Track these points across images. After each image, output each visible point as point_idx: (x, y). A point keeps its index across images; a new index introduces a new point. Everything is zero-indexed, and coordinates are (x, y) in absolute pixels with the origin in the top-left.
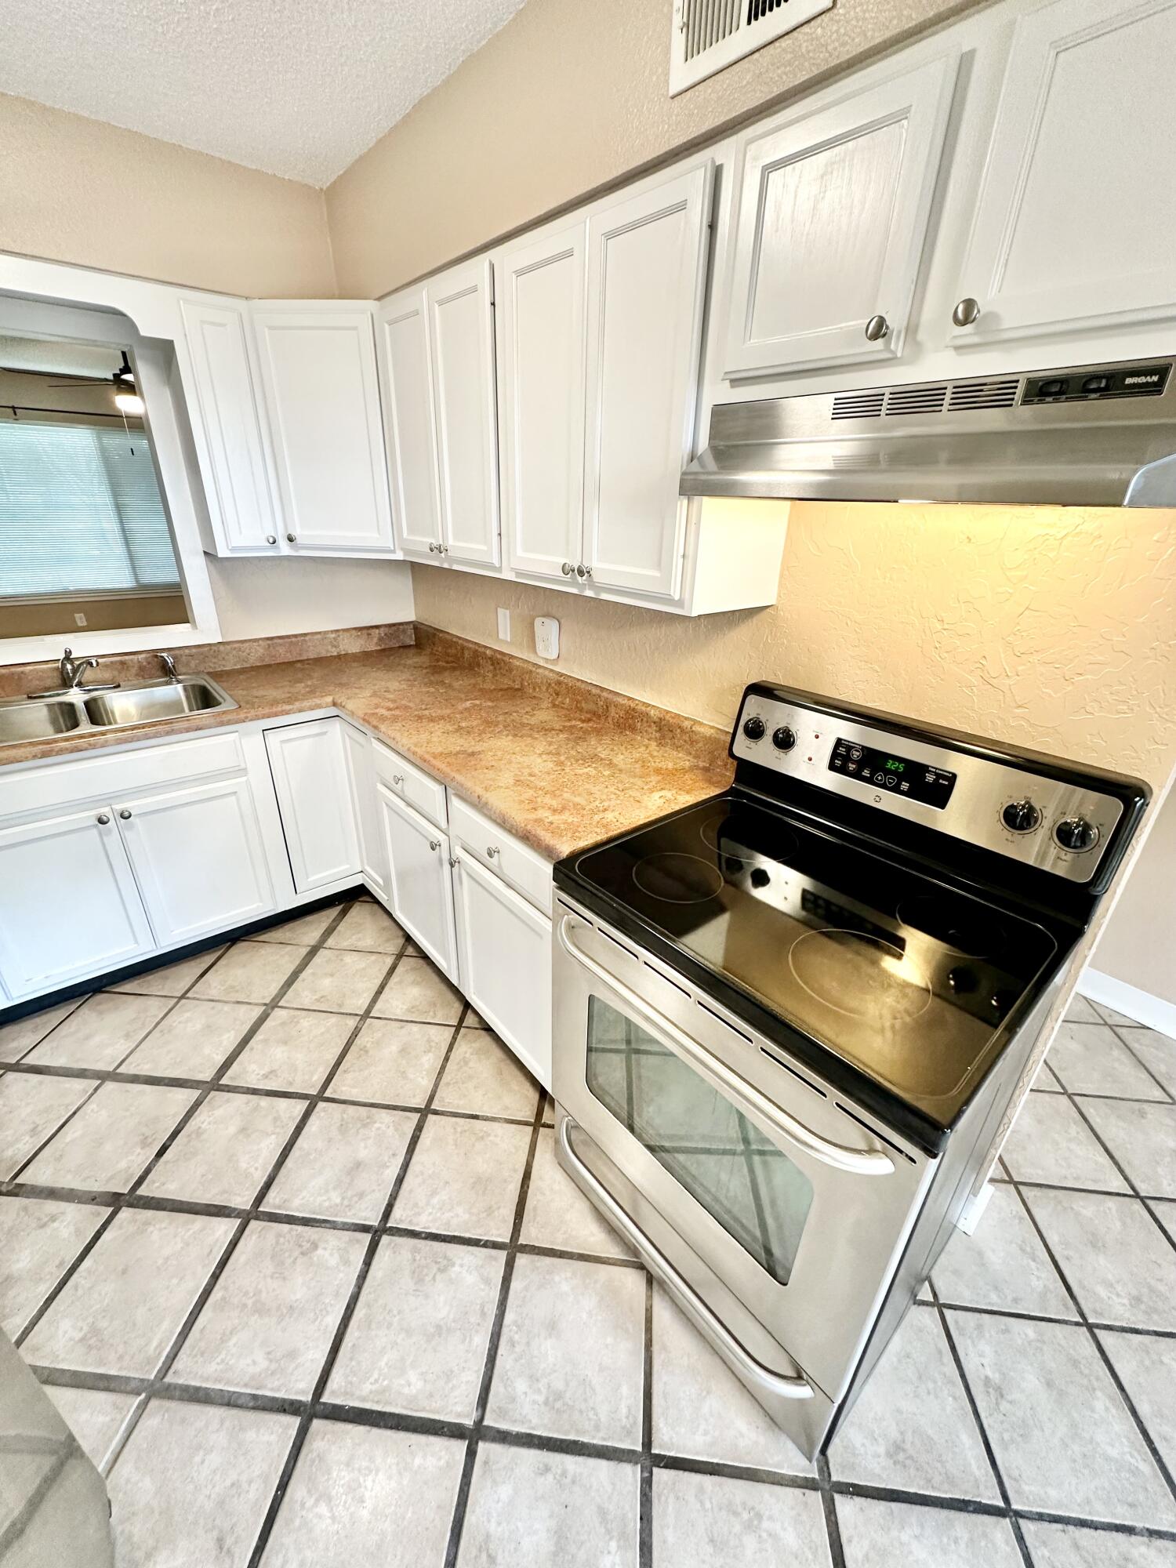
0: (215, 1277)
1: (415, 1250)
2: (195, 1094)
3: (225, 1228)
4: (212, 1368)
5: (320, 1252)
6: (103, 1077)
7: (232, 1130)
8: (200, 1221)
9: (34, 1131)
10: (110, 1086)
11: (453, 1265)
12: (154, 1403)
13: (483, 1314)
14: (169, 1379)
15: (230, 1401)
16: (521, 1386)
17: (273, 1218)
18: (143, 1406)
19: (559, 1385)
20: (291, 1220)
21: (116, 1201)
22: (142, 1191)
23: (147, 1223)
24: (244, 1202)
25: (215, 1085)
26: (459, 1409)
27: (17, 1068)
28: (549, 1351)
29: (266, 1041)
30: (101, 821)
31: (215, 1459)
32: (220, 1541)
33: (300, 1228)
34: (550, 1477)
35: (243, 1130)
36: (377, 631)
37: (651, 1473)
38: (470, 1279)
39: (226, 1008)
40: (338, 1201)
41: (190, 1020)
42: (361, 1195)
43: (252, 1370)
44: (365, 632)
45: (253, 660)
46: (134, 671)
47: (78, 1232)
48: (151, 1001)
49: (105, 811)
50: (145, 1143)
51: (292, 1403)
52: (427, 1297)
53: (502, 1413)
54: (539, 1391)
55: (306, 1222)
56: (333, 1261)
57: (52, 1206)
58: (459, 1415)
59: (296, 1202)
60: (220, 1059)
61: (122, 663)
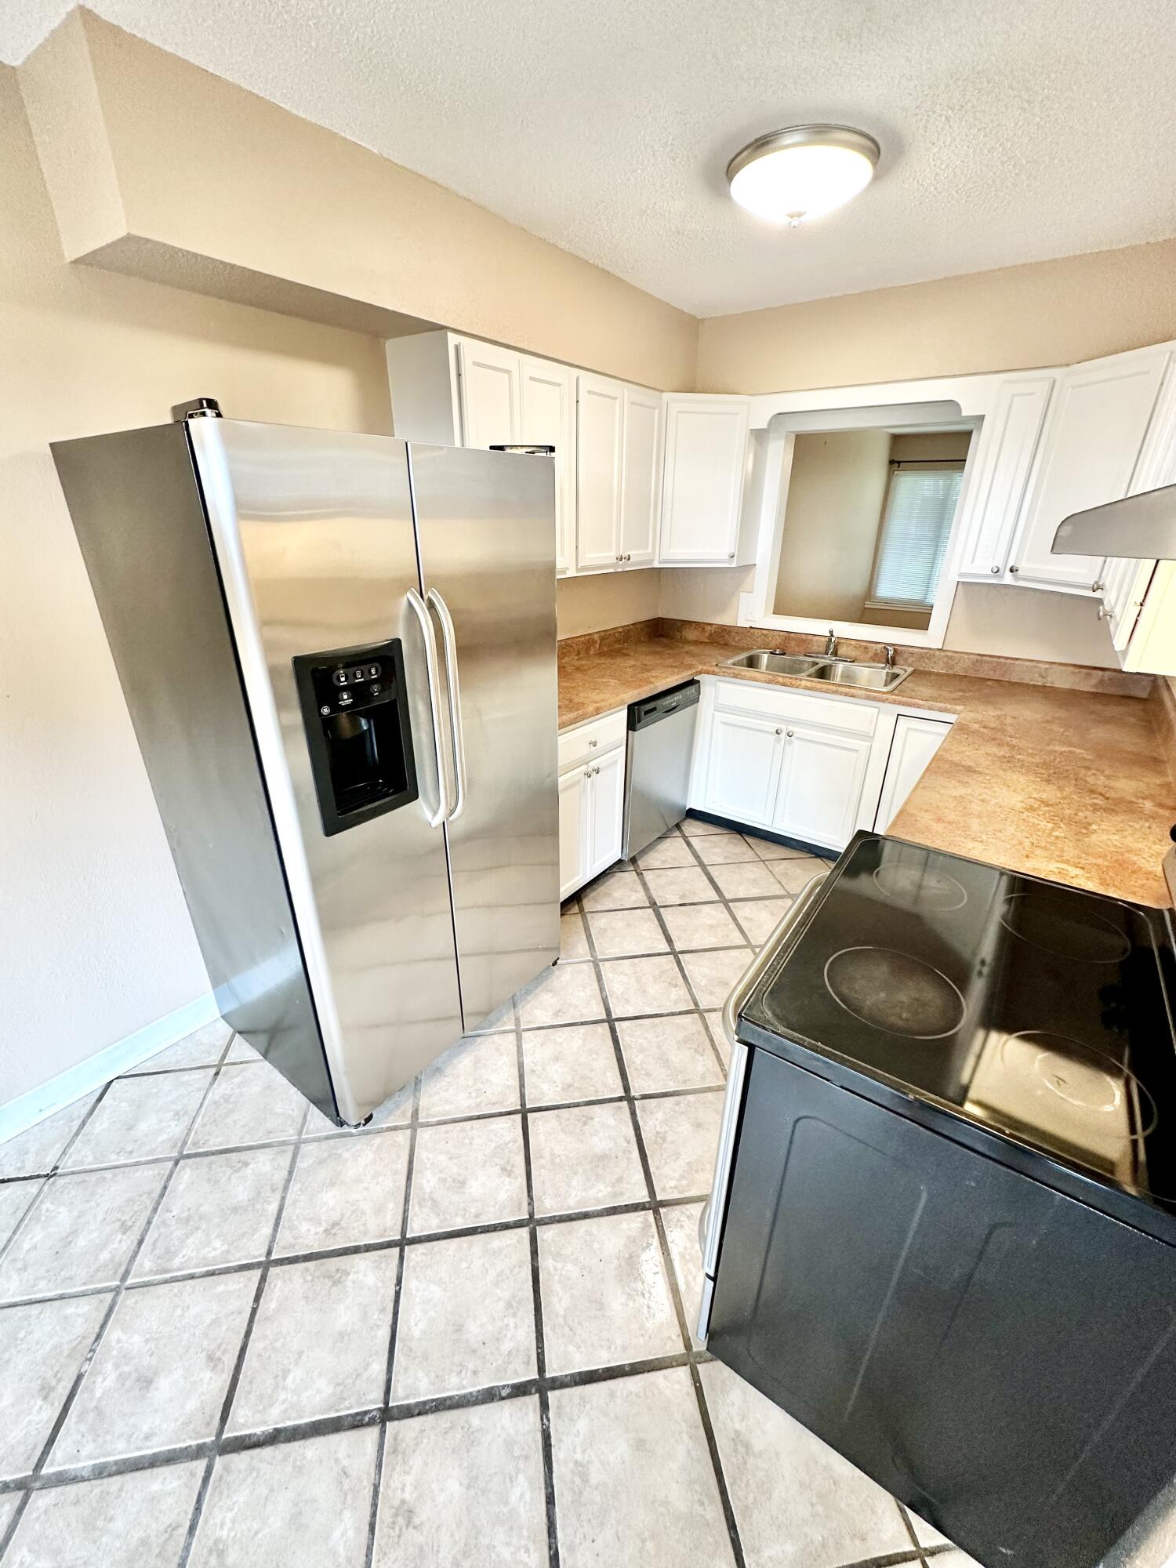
0: (643, 956)
1: (699, 1032)
2: (717, 898)
3: (664, 947)
4: (610, 975)
5: (674, 989)
6: (702, 865)
7: (710, 922)
8: (662, 937)
9: (663, 862)
10: (699, 869)
11: (702, 1056)
12: (591, 963)
13: (685, 1082)
14: (600, 964)
15: (602, 989)
16: (660, 1115)
17: (679, 963)
18: (590, 961)
19: (669, 1139)
20: (682, 970)
21: (653, 905)
22: (661, 910)
23: (650, 920)
24: (678, 947)
25: (726, 903)
26: (637, 1085)
27: (685, 838)
28: (685, 1128)
29: (766, 906)
30: (777, 732)
31: (582, 995)
32: (559, 1011)
33: (680, 975)
34: (625, 1144)
35: (711, 926)
36: (1100, 673)
37: (649, 1209)
38: (700, 1068)
39: (772, 880)
40: (703, 984)
41: (754, 872)
42: (712, 993)
43: (615, 989)
44: (1086, 671)
45: (958, 670)
46: (871, 654)
47: (635, 902)
48: (750, 852)
49: (783, 727)
50: (682, 897)
51: (610, 1012)
52: (679, 1048)
53: (643, 1109)
54: (661, 1127)
55: (684, 977)
56: (673, 997)
57: (640, 888)
58: (634, 1086)
59: (691, 967)
60: (742, 896)
61: (866, 648)
